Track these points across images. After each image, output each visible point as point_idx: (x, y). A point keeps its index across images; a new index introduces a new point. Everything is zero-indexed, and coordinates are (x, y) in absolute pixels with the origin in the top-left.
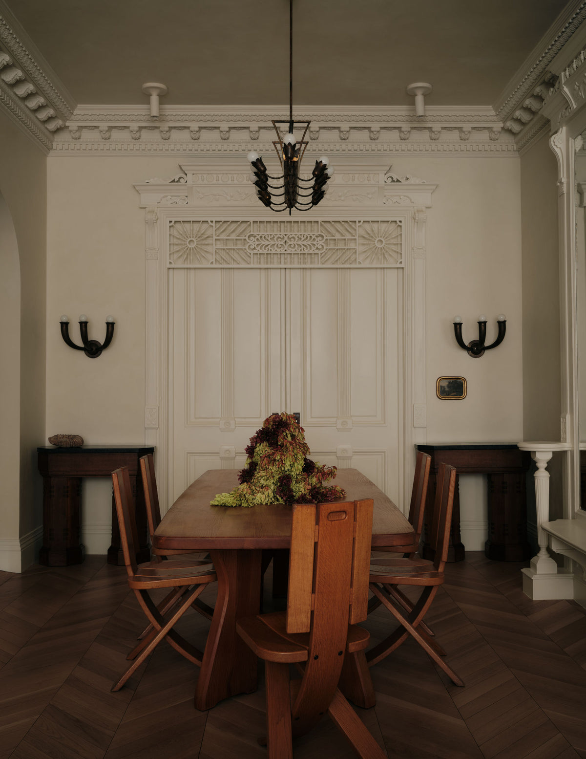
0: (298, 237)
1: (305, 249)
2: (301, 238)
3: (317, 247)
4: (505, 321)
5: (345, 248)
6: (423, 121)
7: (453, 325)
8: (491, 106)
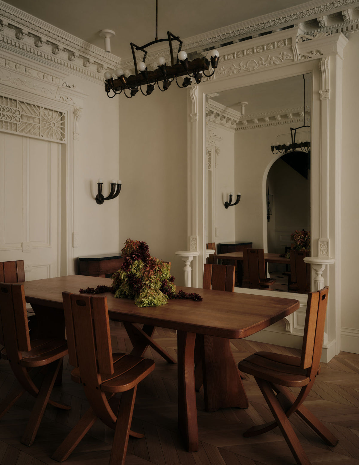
0: (3, 108)
1: (8, 118)
2: (5, 110)
3: (16, 119)
4: (121, 184)
5: (27, 122)
6: (87, 54)
7: (97, 184)
8: (120, 58)
